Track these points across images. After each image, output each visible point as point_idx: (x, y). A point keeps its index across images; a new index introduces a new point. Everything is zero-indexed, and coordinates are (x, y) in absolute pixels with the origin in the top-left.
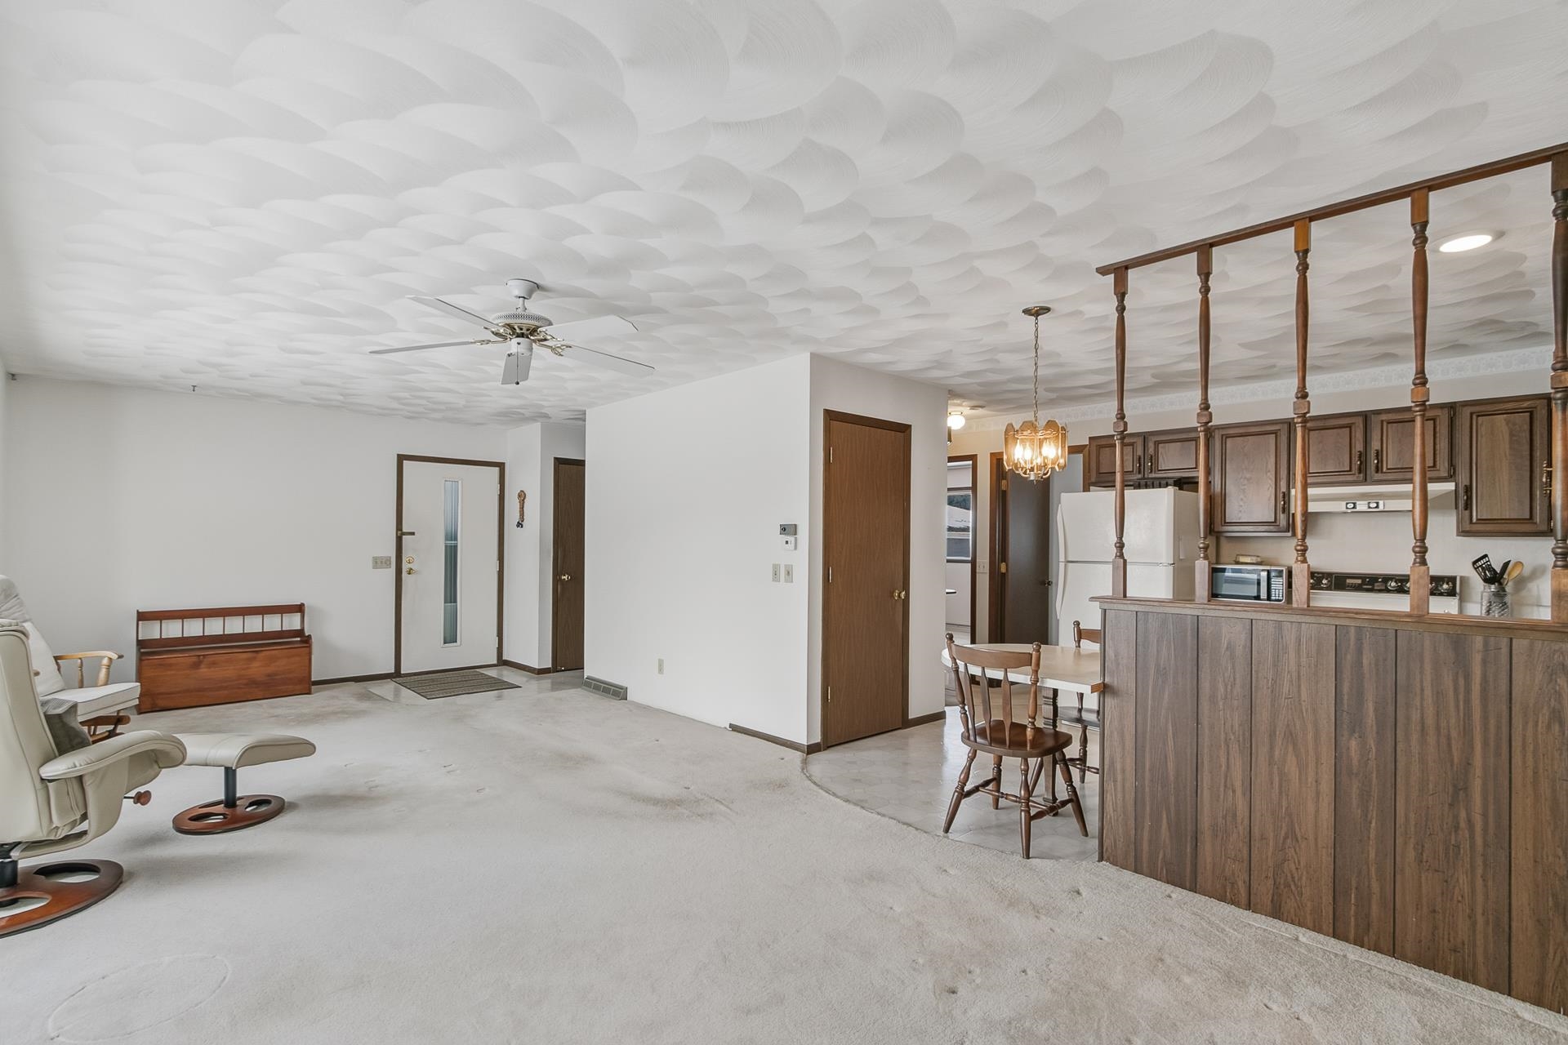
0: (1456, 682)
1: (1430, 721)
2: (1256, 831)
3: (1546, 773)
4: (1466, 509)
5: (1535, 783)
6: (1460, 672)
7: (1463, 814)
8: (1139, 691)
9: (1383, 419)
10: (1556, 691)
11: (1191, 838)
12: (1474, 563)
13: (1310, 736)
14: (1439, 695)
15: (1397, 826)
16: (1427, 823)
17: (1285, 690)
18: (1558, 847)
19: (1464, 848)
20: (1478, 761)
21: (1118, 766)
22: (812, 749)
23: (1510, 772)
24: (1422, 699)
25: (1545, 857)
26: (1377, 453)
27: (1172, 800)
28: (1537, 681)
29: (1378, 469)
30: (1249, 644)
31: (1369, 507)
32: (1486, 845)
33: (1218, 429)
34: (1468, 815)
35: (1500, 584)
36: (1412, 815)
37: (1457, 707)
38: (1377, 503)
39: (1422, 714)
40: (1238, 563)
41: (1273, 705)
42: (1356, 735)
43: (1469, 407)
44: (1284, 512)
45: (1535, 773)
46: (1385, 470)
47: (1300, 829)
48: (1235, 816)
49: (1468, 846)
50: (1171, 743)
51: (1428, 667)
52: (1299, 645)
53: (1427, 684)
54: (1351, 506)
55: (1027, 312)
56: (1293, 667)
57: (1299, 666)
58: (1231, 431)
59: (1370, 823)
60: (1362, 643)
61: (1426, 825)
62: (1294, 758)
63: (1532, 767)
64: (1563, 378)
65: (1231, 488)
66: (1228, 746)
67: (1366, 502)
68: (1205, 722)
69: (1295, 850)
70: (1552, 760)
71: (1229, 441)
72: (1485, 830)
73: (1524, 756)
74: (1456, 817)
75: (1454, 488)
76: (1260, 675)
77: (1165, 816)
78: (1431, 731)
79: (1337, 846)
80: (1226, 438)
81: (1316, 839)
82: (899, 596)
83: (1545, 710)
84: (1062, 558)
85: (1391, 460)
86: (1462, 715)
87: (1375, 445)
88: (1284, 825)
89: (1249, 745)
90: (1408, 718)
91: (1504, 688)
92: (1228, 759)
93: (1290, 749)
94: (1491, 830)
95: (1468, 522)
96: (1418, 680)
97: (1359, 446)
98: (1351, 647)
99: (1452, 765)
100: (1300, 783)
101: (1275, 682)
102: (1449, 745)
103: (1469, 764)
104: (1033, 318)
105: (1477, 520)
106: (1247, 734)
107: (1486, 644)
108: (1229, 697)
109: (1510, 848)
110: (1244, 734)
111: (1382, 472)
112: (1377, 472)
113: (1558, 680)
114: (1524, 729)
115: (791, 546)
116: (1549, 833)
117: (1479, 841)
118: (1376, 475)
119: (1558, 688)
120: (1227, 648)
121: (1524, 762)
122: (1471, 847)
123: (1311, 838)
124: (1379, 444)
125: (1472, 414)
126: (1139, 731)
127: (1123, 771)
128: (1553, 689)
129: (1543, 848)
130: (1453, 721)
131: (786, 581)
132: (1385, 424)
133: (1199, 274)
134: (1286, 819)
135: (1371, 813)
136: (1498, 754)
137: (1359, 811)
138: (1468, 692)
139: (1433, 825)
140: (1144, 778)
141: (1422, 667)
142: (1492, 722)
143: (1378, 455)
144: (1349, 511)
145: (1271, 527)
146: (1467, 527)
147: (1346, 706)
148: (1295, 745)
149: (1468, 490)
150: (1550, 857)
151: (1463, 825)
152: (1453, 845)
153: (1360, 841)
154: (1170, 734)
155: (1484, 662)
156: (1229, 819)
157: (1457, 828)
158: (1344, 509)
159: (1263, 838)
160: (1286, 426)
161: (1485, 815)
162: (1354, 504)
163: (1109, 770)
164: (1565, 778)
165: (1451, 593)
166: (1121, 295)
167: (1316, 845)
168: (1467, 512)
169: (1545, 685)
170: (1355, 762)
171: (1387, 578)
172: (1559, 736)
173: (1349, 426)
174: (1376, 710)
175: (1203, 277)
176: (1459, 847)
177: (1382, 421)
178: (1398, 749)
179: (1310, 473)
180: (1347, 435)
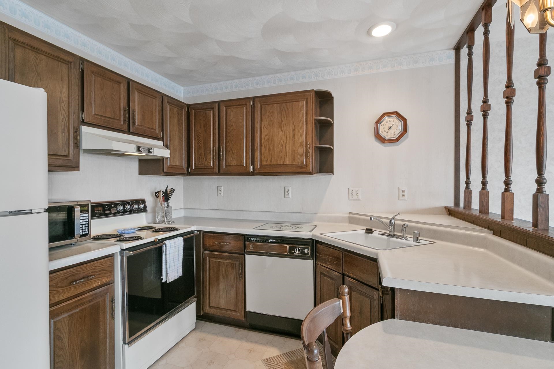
26: (133, 112)
112: (132, 126)
124: (134, 105)
125: (167, 102)
132: (136, 92)
146: (167, 169)
177: (135, 89)
179: (95, 114)
180: (118, 90)
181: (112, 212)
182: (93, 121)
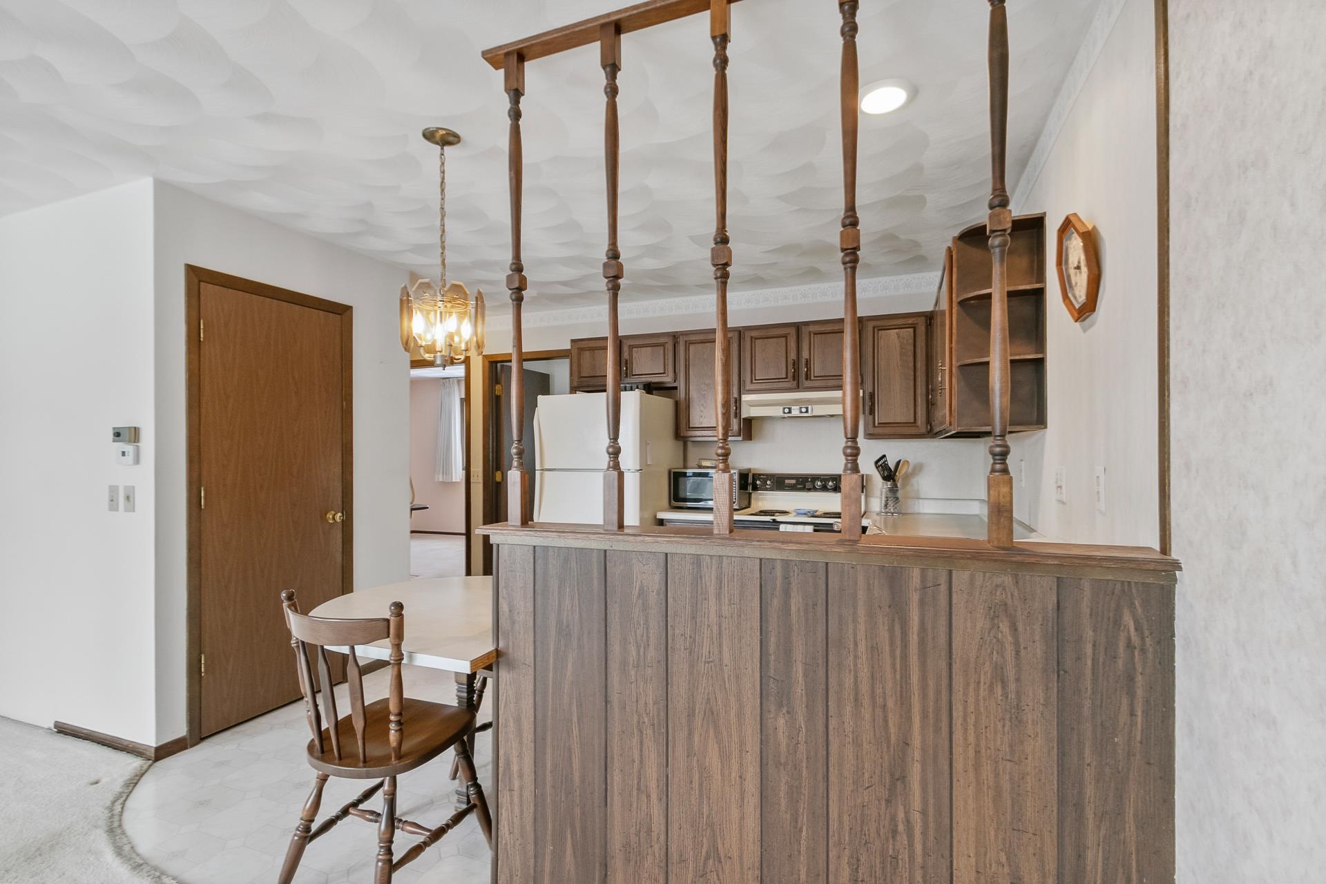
0: (891, 631)
1: (865, 688)
2: (673, 848)
3: (988, 751)
4: (871, 414)
5: (977, 767)
6: (896, 619)
7: (901, 815)
8: (538, 659)
9: (811, 330)
10: (998, 640)
11: (600, 864)
12: (876, 462)
13: (733, 713)
14: (874, 650)
15: (831, 833)
16: (862, 828)
17: (705, 651)
18: (1002, 850)
19: (902, 859)
20: (916, 741)
21: (515, 768)
22: (164, 752)
23: (951, 753)
24: (856, 657)
25: (988, 865)
26: (807, 361)
27: (578, 811)
28: (978, 628)
29: (807, 377)
30: (663, 589)
31: (801, 412)
32: (926, 854)
33: (683, 335)
34: (907, 813)
35: (894, 481)
36: (846, 818)
37: (893, 665)
38: (807, 408)
39: (856, 677)
40: (700, 467)
41: (691, 673)
42: (784, 710)
43: (872, 322)
44: (736, 417)
45: (977, 752)
46: (812, 378)
47: (723, 845)
48: (649, 831)
49: (907, 856)
50: (576, 732)
51: (861, 611)
52: (720, 588)
53: (861, 635)
54: (787, 410)
55: (429, 135)
56: (713, 617)
57: (720, 616)
58: (693, 338)
59: (801, 831)
60: (790, 583)
61: (862, 831)
62: (716, 746)
63: (973, 745)
64: (1002, 216)
65: (694, 394)
66: (641, 732)
67: (798, 407)
68: (615, 698)
69: (718, 875)
70: (996, 733)
71: (692, 348)
72: (924, 833)
73: (966, 730)
74: (893, 818)
75: (862, 395)
76: (677, 631)
77: (569, 836)
78: (866, 701)
79: (764, 865)
80: (690, 343)
81: (741, 858)
82: (334, 519)
83: (988, 667)
84: (538, 466)
85: (817, 370)
86: (898, 677)
87: (805, 355)
88: (705, 840)
89: (664, 730)
90: (841, 684)
91: (942, 640)
92: (641, 750)
93: (712, 732)
94: (931, 833)
95: (872, 425)
96: (851, 631)
97: (793, 356)
98: (778, 589)
99: (888, 747)
100: (723, 781)
101: (694, 640)
102: (886, 720)
103: (907, 744)
104: (439, 147)
105: (879, 423)
106: (663, 714)
107: (923, 579)
108: (642, 664)
109: (951, 856)
110: (659, 715)
111: (811, 380)
112: (807, 379)
113: (1001, 625)
114: (965, 694)
115: (130, 458)
116: (992, 833)
117: (918, 848)
118: (806, 382)
119: (1000, 636)
120: (639, 594)
121: (966, 739)
122: (909, 857)
123: (735, 855)
124: (808, 354)
125: (874, 328)
126: (539, 716)
127: (521, 776)
128: (995, 637)
129: (985, 854)
130: (889, 685)
131: (126, 510)
132: (812, 335)
133: (604, 67)
134: (708, 831)
135: (801, 817)
136: (937, 730)
137: (788, 816)
138: (906, 645)
139: (869, 830)
140: (544, 784)
141: (855, 613)
142: (931, 683)
143: (808, 363)
144: (786, 415)
146: (872, 430)
147: (772, 671)
148: (716, 727)
149: (872, 396)
150: (994, 865)
151: (901, 828)
152: (891, 856)
153: (790, 856)
154: (575, 719)
155: (922, 603)
156: (643, 835)
157: (895, 832)
158: (781, 414)
159: (682, 861)
160: (737, 334)
161: (924, 813)
162: (790, 409)
163: (504, 774)
164: (1008, 758)
166: (516, 94)
167: (742, 867)
168: (871, 417)
169: (987, 634)
170: (783, 748)
171: (815, 478)
172: (1002, 700)
173: (785, 336)
174: (806, 675)
175: (608, 69)
176: (896, 858)
177: (810, 332)
178: (831, 728)
179: (756, 380)
180: (784, 344)
181: (807, 487)
182: (753, 387)
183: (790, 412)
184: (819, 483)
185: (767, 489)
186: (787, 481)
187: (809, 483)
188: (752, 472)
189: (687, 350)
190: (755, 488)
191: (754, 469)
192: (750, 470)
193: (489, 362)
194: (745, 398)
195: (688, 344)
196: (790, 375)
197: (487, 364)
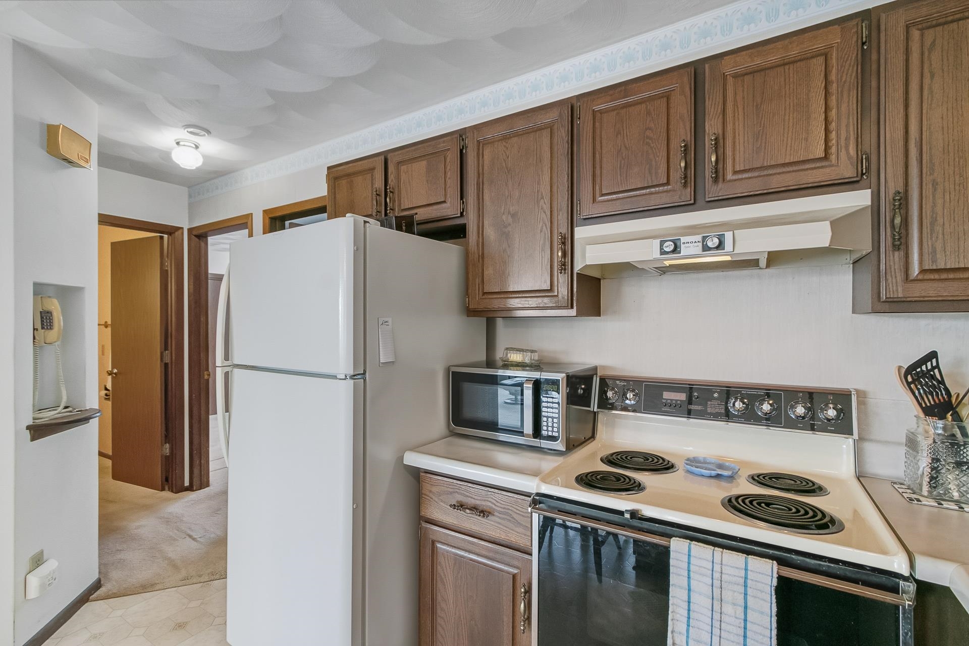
4: (896, 248)
9: (724, 71)
12: (906, 370)
26: (717, 141)
29: (718, 176)
31: (706, 248)
38: (720, 239)
46: (729, 176)
54: (669, 247)
67: (699, 239)
71: (488, 150)
75: (868, 202)
80: (486, 145)
85: (740, 157)
87: (713, 126)
95: (900, 277)
97: (682, 132)
105: (923, 271)
111: (725, 181)
112: (716, 180)
118: (715, 187)
124: (720, 123)
125: (908, 27)
132: (729, 82)
143: (717, 145)
144: (667, 261)
145: (546, 300)
146: (899, 291)
149: (902, 201)
158: (656, 254)
162: (676, 246)
165: (842, 425)
168: (898, 256)
171: (729, 392)
173: (667, 97)
177: (723, 76)
179: (603, 195)
180: (664, 110)
181: (709, 410)
182: (596, 211)
183: (676, 250)
184: (739, 405)
185: (625, 409)
186: (667, 395)
187: (715, 403)
188: (600, 373)
189: (479, 155)
190: (605, 404)
191: (604, 367)
192: (595, 369)
193: (269, 218)
194: (581, 233)
195: (480, 145)
196: (676, 176)
197: (267, 221)
